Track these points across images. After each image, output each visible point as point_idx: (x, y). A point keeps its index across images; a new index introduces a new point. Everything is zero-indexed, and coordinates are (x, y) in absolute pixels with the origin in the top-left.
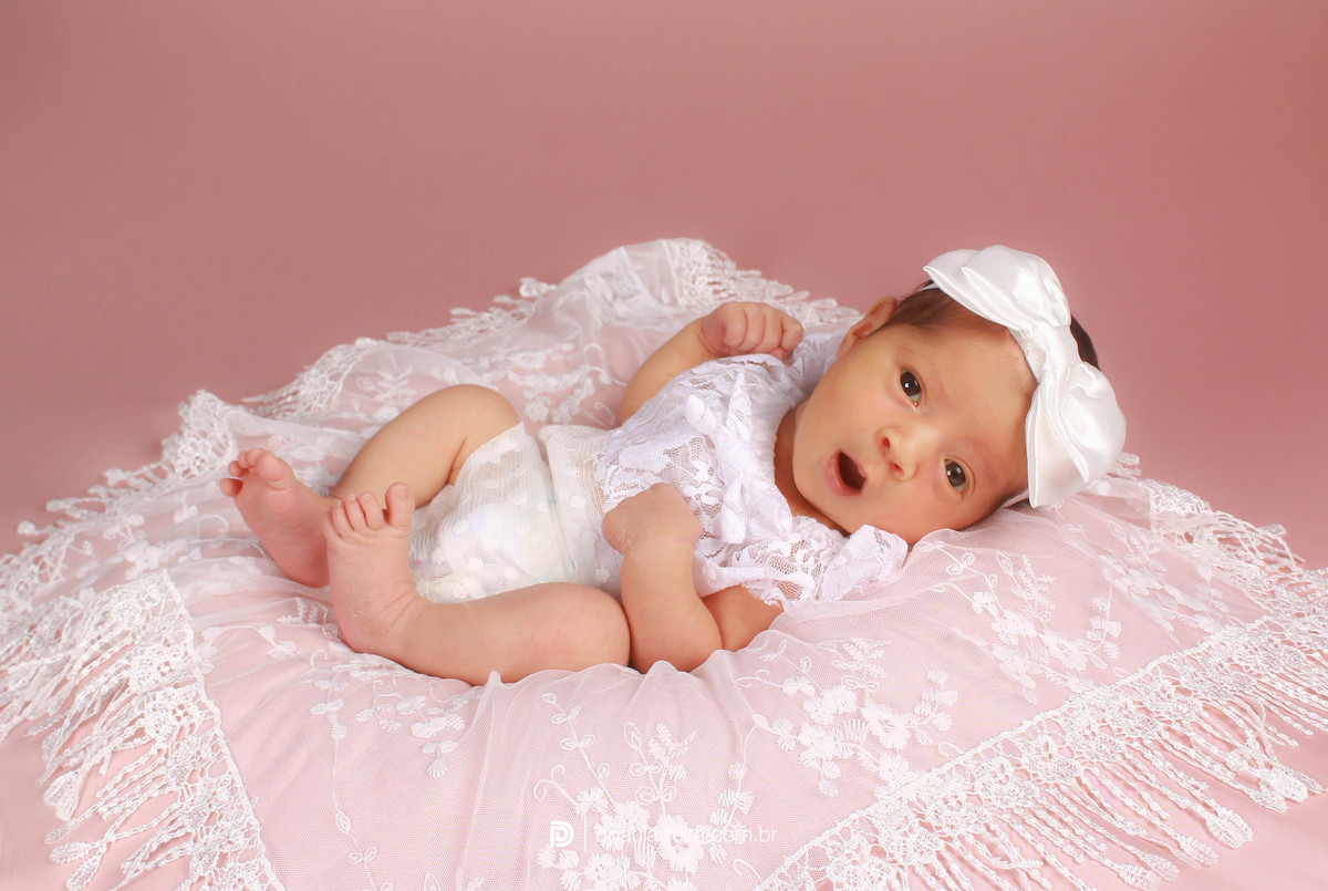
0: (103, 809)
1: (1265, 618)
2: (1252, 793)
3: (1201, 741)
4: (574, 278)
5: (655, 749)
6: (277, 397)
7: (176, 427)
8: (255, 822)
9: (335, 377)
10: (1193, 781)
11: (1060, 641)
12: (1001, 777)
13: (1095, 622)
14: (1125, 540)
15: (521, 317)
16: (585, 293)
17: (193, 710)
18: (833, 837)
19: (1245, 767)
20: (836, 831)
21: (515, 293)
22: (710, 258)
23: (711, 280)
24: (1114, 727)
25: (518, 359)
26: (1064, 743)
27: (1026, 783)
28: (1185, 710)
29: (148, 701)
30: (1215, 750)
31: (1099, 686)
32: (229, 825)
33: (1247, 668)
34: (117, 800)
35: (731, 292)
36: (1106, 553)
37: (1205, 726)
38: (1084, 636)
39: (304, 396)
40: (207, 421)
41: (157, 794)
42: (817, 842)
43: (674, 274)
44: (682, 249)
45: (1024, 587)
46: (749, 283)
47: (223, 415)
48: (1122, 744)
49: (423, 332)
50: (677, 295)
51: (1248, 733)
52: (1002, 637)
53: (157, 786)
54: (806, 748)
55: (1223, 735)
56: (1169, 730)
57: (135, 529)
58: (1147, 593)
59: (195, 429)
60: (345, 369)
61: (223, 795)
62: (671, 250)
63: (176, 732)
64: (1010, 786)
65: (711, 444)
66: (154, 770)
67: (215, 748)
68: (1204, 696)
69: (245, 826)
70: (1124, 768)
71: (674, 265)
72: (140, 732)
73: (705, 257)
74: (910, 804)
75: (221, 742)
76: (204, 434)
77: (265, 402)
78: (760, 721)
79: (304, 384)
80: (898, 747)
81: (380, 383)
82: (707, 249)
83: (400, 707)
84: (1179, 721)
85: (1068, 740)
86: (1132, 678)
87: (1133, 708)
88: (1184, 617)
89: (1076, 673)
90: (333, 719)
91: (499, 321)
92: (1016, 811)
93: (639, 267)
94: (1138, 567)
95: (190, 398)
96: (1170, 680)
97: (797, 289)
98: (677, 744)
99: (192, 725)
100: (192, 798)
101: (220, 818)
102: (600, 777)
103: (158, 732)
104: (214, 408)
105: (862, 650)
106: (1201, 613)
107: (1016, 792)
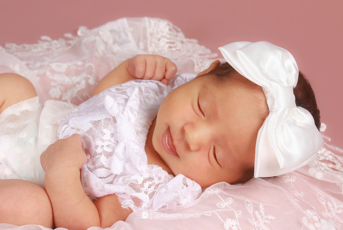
14: (324, 203)
15: (68, 45)
21: (75, 33)
22: (170, 30)
23: (168, 41)
25: (54, 66)
35: (178, 48)
46: (189, 45)
49: (22, 45)
50: (148, 46)
62: (150, 23)
65: (115, 121)
71: (149, 31)
73: (167, 29)
82: (169, 25)
91: (59, 45)
93: (132, 29)
94: (327, 219)
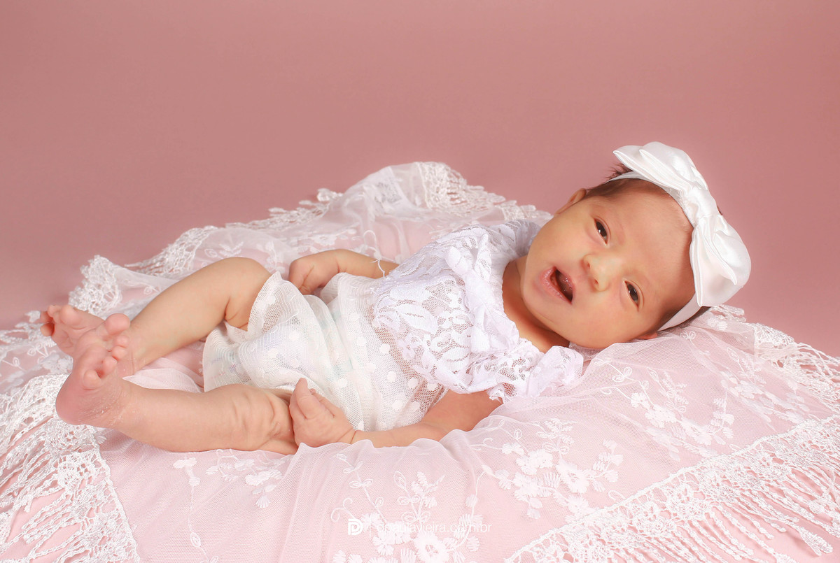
0: (26, 537)
1: (834, 416)
2: (827, 528)
3: (791, 493)
4: (357, 186)
5: (416, 488)
6: (150, 263)
7: (79, 281)
8: (133, 542)
9: (189, 250)
10: (787, 517)
11: (693, 426)
12: (650, 516)
13: (716, 414)
14: (738, 361)
15: (319, 213)
16: (364, 195)
17: (91, 467)
18: (538, 546)
19: (822, 510)
20: (540, 541)
21: (314, 199)
22: (450, 176)
23: (449, 191)
24: (731, 481)
25: (317, 239)
26: (698, 489)
27: (668, 521)
28: (779, 473)
29: (61, 462)
30: (801, 499)
31: (721, 455)
32: (115, 544)
33: (822, 447)
34: (36, 530)
35: (463, 200)
36: (724, 370)
37: (793, 484)
38: (709, 423)
39: (168, 262)
40: (101, 277)
41: (65, 525)
42: (526, 548)
43: (425, 186)
44: (430, 169)
45: (667, 390)
46: (476, 194)
47: (112, 271)
48: (738, 492)
49: (251, 223)
50: (426, 200)
51: (823, 489)
52: (653, 423)
53: (65, 520)
54: (518, 488)
55: (806, 490)
56: (769, 485)
57: (49, 349)
58: (753, 397)
59: (93, 282)
60: (196, 244)
61: (112, 524)
62: (423, 169)
63: (79, 483)
64: (657, 522)
65: (462, 283)
66: (63, 509)
67: (106, 492)
68: (792, 464)
69: (126, 544)
70: (740, 506)
71: (424, 179)
72: (54, 484)
73: (445, 175)
74: (591, 528)
75: (111, 488)
76: (99, 286)
77: (141, 267)
78: (487, 470)
79: (169, 254)
80: (581, 491)
81: (221, 252)
82: (447, 170)
83: (236, 466)
84: (775, 481)
85: (701, 488)
86: (742, 452)
87: (744, 470)
88: (778, 413)
89: (704, 446)
90: (190, 472)
91: (304, 216)
92: (661, 540)
93: (401, 180)
94: (746, 380)
95: (90, 261)
96: (769, 453)
97: (508, 199)
98: (431, 485)
99: (90, 478)
100: (90, 527)
101: (110, 539)
102: (378, 505)
103: (66, 483)
104: (106, 266)
105: (558, 426)
106: (790, 410)
107: (661, 528)
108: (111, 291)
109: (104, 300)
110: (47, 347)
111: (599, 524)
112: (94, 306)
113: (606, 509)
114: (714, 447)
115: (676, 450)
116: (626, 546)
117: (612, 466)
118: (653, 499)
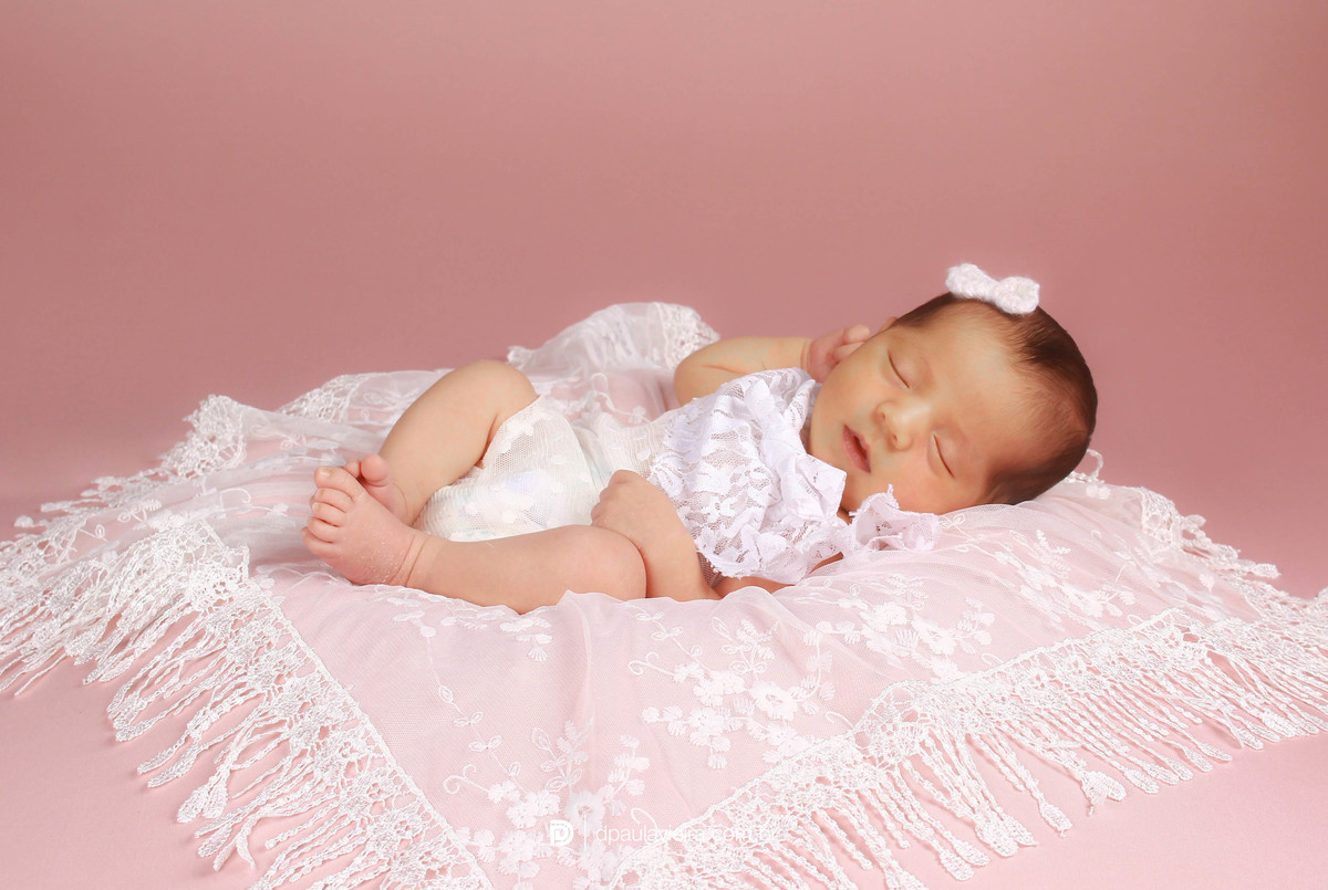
5: (743, 635)
8: (351, 701)
9: (340, 395)
11: (1079, 593)
12: (1037, 684)
16: (583, 337)
22: (699, 327)
24: (1130, 660)
27: (1060, 692)
32: (324, 707)
40: (218, 424)
43: (666, 336)
44: (674, 313)
45: (1041, 555)
47: (238, 412)
54: (869, 640)
57: (151, 513)
59: (204, 433)
60: (351, 388)
62: (665, 312)
64: (1046, 692)
69: (341, 705)
71: (666, 326)
76: (215, 438)
79: (307, 402)
80: (946, 653)
89: (1092, 617)
90: (418, 623)
92: (1052, 711)
101: (314, 704)
102: (695, 655)
104: (230, 406)
105: (903, 582)
107: (1051, 698)
108: (230, 445)
109: (219, 458)
110: (147, 511)
111: (973, 691)
112: (203, 466)
113: (980, 674)
114: (1107, 618)
115: (1059, 620)
116: (1009, 718)
117: (982, 626)
118: (1038, 664)
